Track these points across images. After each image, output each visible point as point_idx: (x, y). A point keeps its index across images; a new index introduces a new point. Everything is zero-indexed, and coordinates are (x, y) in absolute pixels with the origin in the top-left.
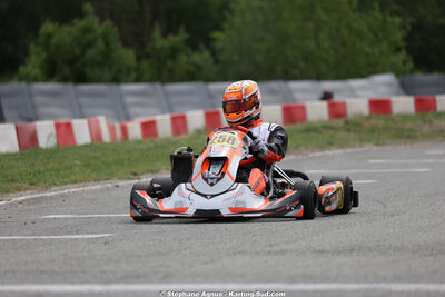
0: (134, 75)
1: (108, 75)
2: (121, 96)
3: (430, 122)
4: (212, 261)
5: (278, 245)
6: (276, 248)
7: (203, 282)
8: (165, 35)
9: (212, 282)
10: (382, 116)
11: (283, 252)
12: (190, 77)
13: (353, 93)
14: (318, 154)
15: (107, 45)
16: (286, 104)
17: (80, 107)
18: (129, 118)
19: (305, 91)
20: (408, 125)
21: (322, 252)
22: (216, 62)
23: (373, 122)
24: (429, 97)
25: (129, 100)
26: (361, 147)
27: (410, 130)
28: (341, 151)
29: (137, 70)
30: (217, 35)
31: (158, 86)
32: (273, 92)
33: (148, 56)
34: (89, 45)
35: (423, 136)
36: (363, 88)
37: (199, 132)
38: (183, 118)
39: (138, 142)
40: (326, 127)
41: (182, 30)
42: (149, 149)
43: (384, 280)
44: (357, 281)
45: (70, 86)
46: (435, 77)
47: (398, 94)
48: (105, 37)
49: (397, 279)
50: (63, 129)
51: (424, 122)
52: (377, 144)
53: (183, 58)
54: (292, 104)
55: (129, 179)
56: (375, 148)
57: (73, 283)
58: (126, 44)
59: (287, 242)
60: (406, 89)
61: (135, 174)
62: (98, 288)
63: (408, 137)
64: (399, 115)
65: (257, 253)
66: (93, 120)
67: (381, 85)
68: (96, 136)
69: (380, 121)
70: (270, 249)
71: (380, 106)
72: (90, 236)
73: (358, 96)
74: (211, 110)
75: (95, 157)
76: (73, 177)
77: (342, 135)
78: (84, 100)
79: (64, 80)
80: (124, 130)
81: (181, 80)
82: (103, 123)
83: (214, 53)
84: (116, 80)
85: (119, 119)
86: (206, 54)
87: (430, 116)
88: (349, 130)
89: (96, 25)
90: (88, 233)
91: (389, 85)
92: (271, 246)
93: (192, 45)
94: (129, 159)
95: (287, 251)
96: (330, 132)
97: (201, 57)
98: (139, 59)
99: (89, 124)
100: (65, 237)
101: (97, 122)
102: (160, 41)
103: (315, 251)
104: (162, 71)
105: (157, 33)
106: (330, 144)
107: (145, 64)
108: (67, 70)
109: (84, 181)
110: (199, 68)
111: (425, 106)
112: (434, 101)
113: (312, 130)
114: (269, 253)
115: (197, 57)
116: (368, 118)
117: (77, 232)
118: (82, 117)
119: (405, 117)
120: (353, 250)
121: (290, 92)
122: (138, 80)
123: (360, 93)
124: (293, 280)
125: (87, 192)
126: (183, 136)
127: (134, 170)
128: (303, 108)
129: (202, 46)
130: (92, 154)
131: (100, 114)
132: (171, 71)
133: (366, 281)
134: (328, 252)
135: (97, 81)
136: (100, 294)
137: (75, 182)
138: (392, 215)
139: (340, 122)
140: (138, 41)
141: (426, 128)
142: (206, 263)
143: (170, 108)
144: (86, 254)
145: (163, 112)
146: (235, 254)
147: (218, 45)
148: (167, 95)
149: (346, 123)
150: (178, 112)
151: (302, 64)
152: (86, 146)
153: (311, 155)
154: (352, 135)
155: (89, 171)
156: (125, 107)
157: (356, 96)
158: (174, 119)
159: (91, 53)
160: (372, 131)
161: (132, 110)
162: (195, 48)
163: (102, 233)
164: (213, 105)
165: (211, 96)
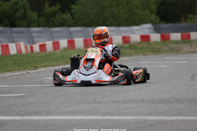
0: (36, 24)
1: (25, 24)
2: (31, 33)
3: (167, 45)
4: (69, 106)
5: (98, 99)
6: (97, 101)
7: (65, 115)
8: (50, 6)
9: (69, 115)
10: (146, 42)
11: (100, 102)
12: (61, 25)
13: (133, 32)
15: (25, 10)
17: (12, 38)
18: (34, 43)
20: (158, 46)
21: (118, 102)
22: (73, 18)
23: (142, 45)
24: (167, 34)
25: (34, 35)
26: (137, 56)
27: (159, 49)
28: (127, 58)
29: (38, 21)
30: (73, 6)
31: (47, 29)
33: (43, 16)
34: (17, 10)
35: (164, 51)
36: (138, 30)
37: (65, 49)
38: (58, 43)
39: (38, 53)
40: (121, 47)
41: (58, 4)
42: (42, 56)
43: (145, 115)
44: (133, 114)
45: (8, 28)
46: (170, 25)
47: (153, 33)
48: (24, 7)
49: (151, 114)
50: (4, 47)
51: (165, 45)
52: (144, 55)
53: (58, 16)
55: (33, 70)
56: (143, 56)
57: (7, 115)
58: (33, 10)
59: (102, 98)
60: (157, 30)
61: (36, 68)
62: (18, 118)
63: (157, 52)
64: (154, 42)
65: (89, 103)
66: (18, 43)
67: (146, 29)
68: (19, 51)
69: (145, 45)
70: (94, 101)
71: (145, 38)
72: (16, 95)
73: (135, 34)
74: (70, 39)
75: (18, 60)
76: (8, 69)
77: (128, 51)
78: (14, 35)
79: (6, 26)
80: (32, 48)
81: (57, 26)
82: (22, 44)
83: (72, 14)
84: (29, 26)
85: (30, 43)
86: (69, 15)
87: (167, 42)
88: (131, 49)
89: (20, 2)
90: (14, 94)
91: (149, 28)
92: (95, 99)
93: (63, 11)
94: (33, 61)
95: (102, 102)
96: (123, 49)
97: (66, 16)
98: (39, 17)
99: (16, 45)
100: (4, 95)
101: (20, 44)
102: (48, 9)
103: (115, 102)
104: (49, 22)
105: (47, 5)
106: (123, 55)
107: (41, 19)
108: (7, 22)
109: (14, 70)
110: (65, 21)
111: (165, 38)
112: (169, 36)
114: (94, 103)
115: (64, 16)
116: (140, 43)
117: (10, 93)
118: (13, 42)
119: (156, 43)
120: (131, 101)
122: (38, 26)
123: (136, 32)
124: (104, 115)
125: (15, 75)
126: (58, 51)
127: (35, 66)
128: (111, 39)
129: (67, 11)
130: (17, 59)
131: (21, 41)
132: (53, 22)
133: (137, 115)
134: (120, 102)
135: (21, 26)
136: (19, 121)
137: (9, 71)
139: (127, 45)
140: (38, 9)
141: (165, 48)
142: (66, 107)
143: (52, 38)
144: (13, 103)
145: (49, 40)
146: (79, 103)
147: (74, 11)
148: (51, 33)
149: (130, 45)
150: (56, 40)
151: (111, 19)
152: (15, 55)
154: (133, 51)
155: (15, 66)
156: (32, 38)
158: (54, 43)
159: (18, 14)
160: (142, 49)
161: (36, 39)
162: (63, 12)
163: (21, 93)
164: (72, 37)
165: (70, 33)
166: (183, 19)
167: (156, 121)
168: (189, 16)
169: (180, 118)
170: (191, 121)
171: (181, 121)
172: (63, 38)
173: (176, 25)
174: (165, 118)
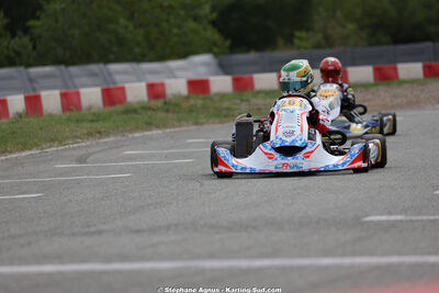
3: (247, 100)
4: (30, 243)
5: (95, 225)
6: (93, 229)
10: (201, 96)
11: (100, 232)
12: (10, 62)
13: (172, 74)
14: (137, 135)
16: (105, 86)
19: (125, 73)
20: (226, 104)
21: (138, 231)
22: (34, 47)
23: (192, 102)
24: (247, 76)
26: (180, 126)
27: (228, 109)
28: (159, 131)
30: (32, 23)
32: (93, 74)
36: (182, 69)
37: (20, 116)
38: (4, 102)
40: (145, 108)
43: (199, 257)
44: (172, 257)
46: (252, 55)
47: (216, 74)
49: (212, 256)
51: (242, 100)
52: (196, 123)
53: (3, 42)
54: (111, 86)
56: (194, 127)
59: (104, 223)
60: (224, 69)
63: (226, 116)
64: (217, 94)
65: (74, 234)
67: (200, 65)
69: (198, 101)
71: (198, 86)
73: (176, 76)
74: (31, 94)
77: (161, 115)
83: (32, 40)
86: (26, 39)
87: (247, 94)
88: (167, 111)
91: (208, 64)
92: (89, 226)
93: (12, 30)
95: (104, 231)
96: (149, 113)
103: (132, 231)
106: (149, 125)
111: (242, 85)
112: (251, 79)
113: (132, 111)
114: (86, 234)
116: (187, 98)
119: (223, 96)
120: (168, 228)
121: (110, 74)
123: (178, 73)
124: (108, 260)
126: (4, 120)
128: (122, 89)
129: (20, 33)
133: (179, 257)
134: (144, 231)
138: (209, 193)
139: (159, 103)
141: (244, 107)
142: (24, 245)
146: (52, 235)
147: (36, 31)
149: (165, 103)
151: (115, 49)
153: (130, 136)
154: (170, 115)
157: (175, 77)
160: (191, 110)
164: (34, 90)
165: (31, 80)
166: (280, 41)
167: (222, 270)
168: (298, 34)
169: (277, 262)
170: (300, 268)
171: (277, 268)
172: (16, 90)
173: (267, 55)
174: (244, 263)
